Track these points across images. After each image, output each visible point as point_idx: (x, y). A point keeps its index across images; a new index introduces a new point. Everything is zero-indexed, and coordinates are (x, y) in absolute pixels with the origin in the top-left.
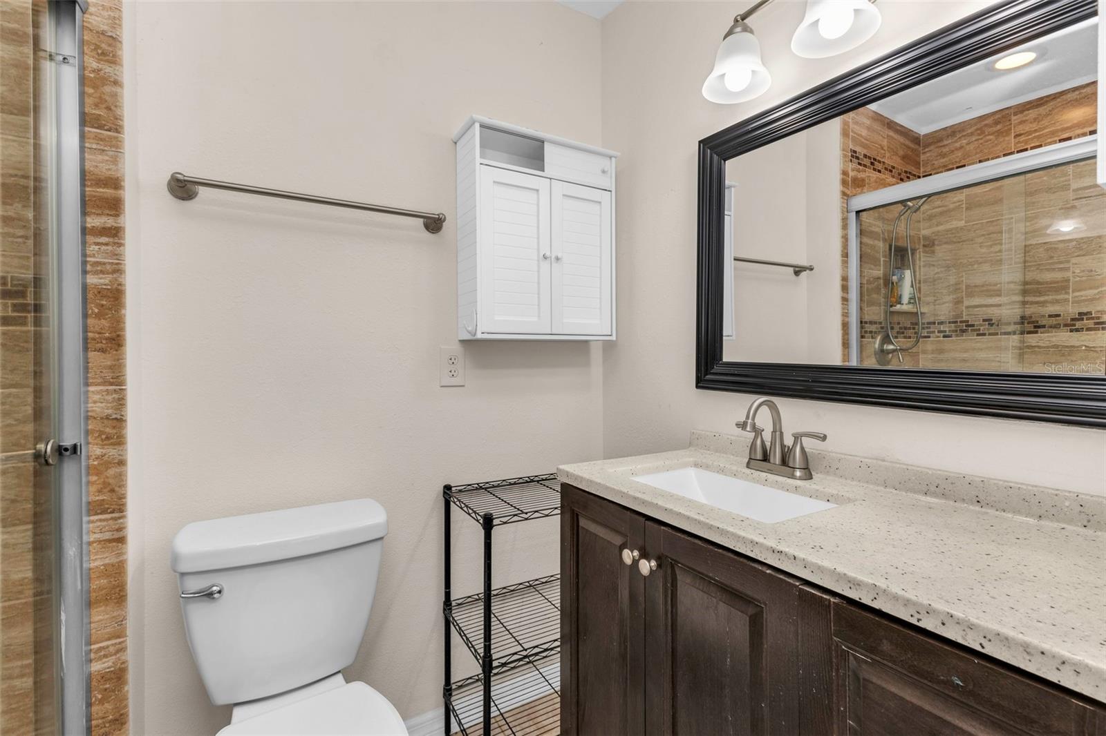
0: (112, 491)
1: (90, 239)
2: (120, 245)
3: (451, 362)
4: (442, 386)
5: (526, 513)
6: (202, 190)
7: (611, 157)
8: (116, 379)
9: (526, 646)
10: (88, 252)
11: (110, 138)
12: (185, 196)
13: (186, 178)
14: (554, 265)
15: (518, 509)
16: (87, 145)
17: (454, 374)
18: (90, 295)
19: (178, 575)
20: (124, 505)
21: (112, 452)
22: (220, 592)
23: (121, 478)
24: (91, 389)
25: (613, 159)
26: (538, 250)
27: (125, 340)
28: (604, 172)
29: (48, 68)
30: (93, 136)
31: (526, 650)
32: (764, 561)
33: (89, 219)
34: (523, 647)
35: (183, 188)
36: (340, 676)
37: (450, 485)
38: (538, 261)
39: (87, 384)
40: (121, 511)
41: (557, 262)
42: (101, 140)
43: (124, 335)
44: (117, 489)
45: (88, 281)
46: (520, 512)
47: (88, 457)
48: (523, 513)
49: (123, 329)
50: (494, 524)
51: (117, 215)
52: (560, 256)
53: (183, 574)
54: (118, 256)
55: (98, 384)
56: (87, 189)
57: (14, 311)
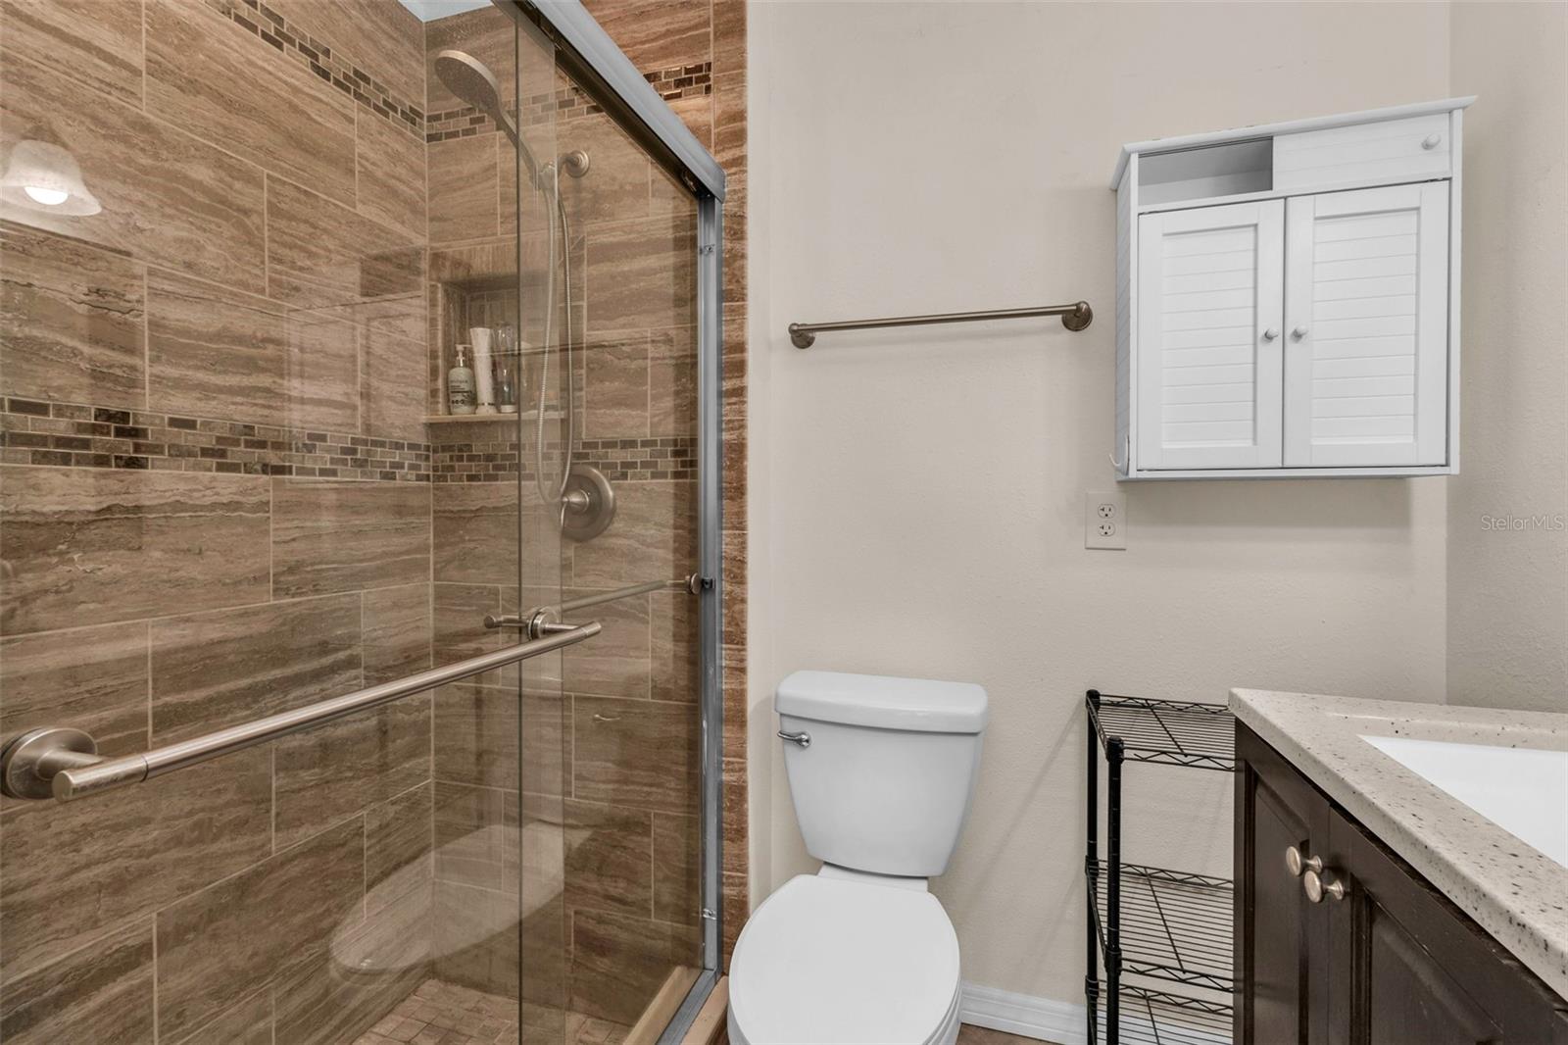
0: (737, 625)
1: (725, 400)
2: (744, 402)
3: (1103, 514)
4: (1088, 549)
5: (1186, 755)
6: (818, 335)
7: (1450, 112)
8: (740, 526)
9: (1186, 966)
10: (724, 413)
11: (738, 307)
12: (805, 343)
13: (800, 328)
14: (1291, 346)
15: (1179, 746)
16: (724, 318)
17: (1108, 531)
18: (724, 450)
19: (778, 715)
20: (745, 639)
21: (737, 589)
22: (807, 741)
23: (742, 612)
24: (724, 532)
25: (1458, 115)
26: (1255, 326)
27: (746, 489)
28: (1427, 146)
29: (701, 259)
30: (727, 309)
31: (1184, 972)
32: (1494, 935)
33: (724, 384)
34: (1181, 965)
35: (802, 337)
36: (924, 884)
37: (1096, 692)
38: (1255, 344)
39: (721, 529)
40: (743, 644)
41: (1297, 341)
42: (733, 311)
43: (746, 485)
44: (740, 623)
45: (723, 438)
46: (1179, 751)
47: (721, 593)
48: (1182, 753)
49: (745, 479)
50: (1126, 756)
51: (742, 376)
52: (1302, 328)
53: (782, 715)
54: (741, 412)
55: (729, 529)
56: (724, 357)
57: (682, 467)
